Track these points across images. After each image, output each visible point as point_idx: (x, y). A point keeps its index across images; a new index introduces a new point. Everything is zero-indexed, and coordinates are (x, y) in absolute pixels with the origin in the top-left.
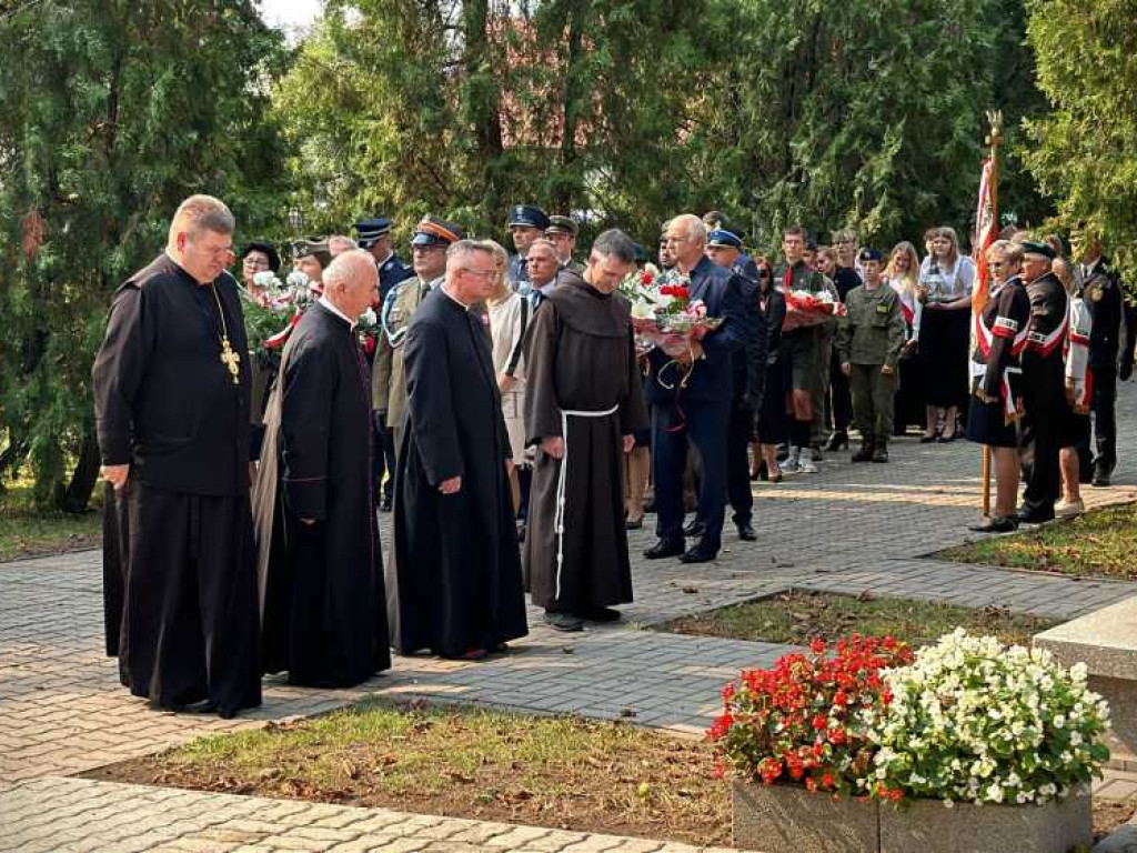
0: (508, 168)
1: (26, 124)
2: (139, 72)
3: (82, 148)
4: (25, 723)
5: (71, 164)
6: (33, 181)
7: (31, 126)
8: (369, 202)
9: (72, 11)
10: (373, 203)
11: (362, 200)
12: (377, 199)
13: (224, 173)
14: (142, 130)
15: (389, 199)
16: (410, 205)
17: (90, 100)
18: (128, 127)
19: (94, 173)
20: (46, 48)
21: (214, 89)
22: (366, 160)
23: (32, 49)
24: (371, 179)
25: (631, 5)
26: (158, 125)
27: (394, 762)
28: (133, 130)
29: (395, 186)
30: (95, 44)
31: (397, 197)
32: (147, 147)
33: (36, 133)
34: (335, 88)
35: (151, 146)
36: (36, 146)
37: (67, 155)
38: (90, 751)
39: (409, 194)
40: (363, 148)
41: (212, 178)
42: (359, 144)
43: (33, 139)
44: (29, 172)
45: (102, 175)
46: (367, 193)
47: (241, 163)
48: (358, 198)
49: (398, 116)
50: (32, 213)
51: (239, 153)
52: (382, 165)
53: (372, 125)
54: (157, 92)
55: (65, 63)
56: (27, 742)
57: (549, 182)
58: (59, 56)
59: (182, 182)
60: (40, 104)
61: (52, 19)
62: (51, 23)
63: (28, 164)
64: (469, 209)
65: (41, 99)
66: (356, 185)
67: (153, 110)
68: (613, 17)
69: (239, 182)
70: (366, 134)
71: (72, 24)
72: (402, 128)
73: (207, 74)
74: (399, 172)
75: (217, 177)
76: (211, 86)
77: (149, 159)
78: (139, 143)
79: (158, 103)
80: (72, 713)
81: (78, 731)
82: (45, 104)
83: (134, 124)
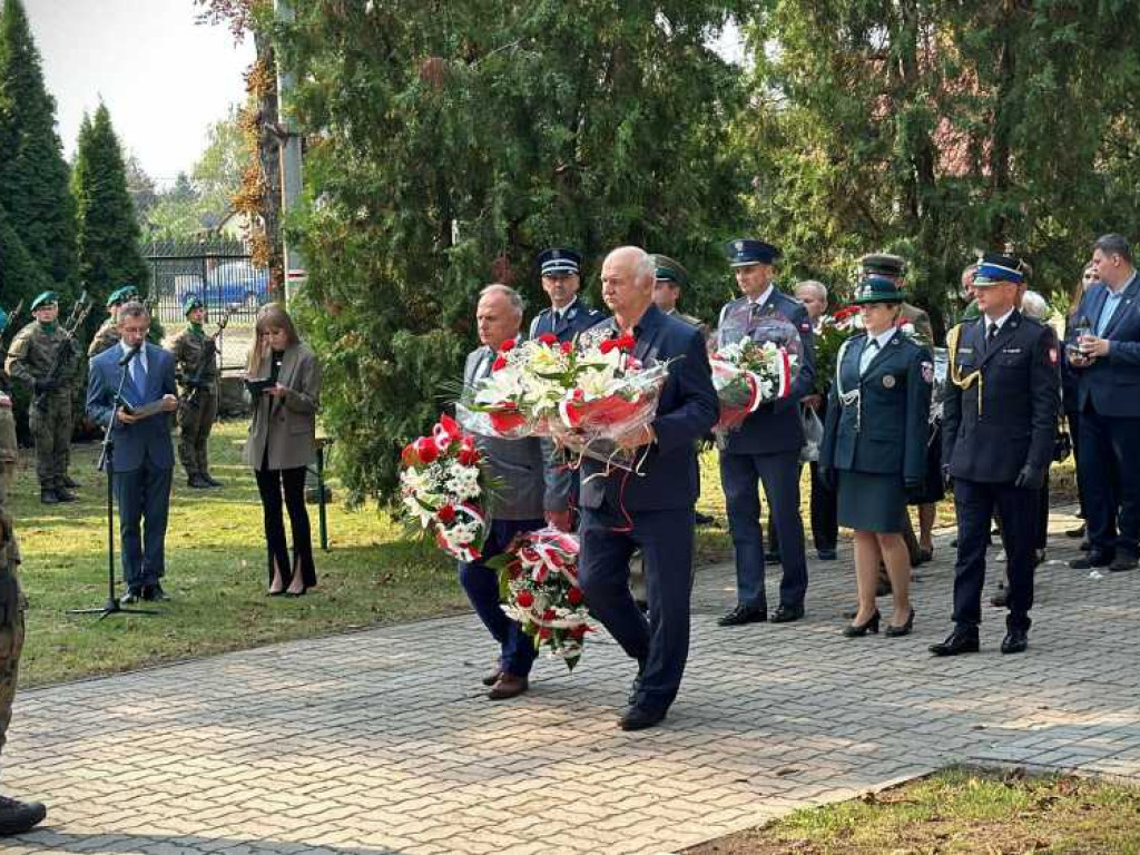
0: (946, 197)
1: (496, 172)
2: (605, 113)
3: (548, 192)
4: (598, 789)
5: (538, 208)
6: (501, 226)
7: (500, 172)
8: (801, 238)
9: (540, 55)
10: (805, 239)
11: (794, 235)
12: (809, 234)
13: (686, 212)
14: (607, 172)
15: (821, 233)
16: (845, 239)
17: (555, 144)
18: (594, 169)
19: (560, 217)
20: (515, 93)
21: (676, 127)
22: (795, 196)
23: (501, 96)
24: (802, 214)
25: (1076, 24)
26: (623, 165)
27: (1046, 846)
28: (598, 171)
29: (828, 221)
30: (565, 87)
31: (829, 231)
32: (612, 189)
33: (505, 178)
34: (761, 123)
35: (617, 186)
36: (505, 192)
37: (535, 199)
38: (681, 822)
39: (843, 228)
40: (791, 184)
41: (675, 218)
42: (788, 178)
43: (503, 184)
44: (497, 221)
45: (567, 219)
46: (799, 229)
47: (702, 200)
48: (790, 234)
49: (830, 149)
50: (501, 260)
51: (699, 189)
52: (815, 199)
53: (802, 158)
54: (624, 132)
55: (533, 108)
56: (610, 811)
57: (990, 210)
58: (527, 101)
59: (645, 223)
60: (508, 150)
61: (520, 64)
62: (519, 68)
63: (497, 210)
64: (906, 240)
65: (510, 146)
66: (786, 220)
67: (621, 151)
68: (1056, 37)
69: (703, 221)
70: (796, 168)
71: (541, 68)
72: (835, 161)
73: (670, 111)
74: (830, 206)
75: (680, 216)
76: (672, 124)
77: (615, 200)
78: (604, 185)
79: (625, 142)
80: (642, 778)
81: (656, 798)
82: (513, 150)
83: (600, 167)
